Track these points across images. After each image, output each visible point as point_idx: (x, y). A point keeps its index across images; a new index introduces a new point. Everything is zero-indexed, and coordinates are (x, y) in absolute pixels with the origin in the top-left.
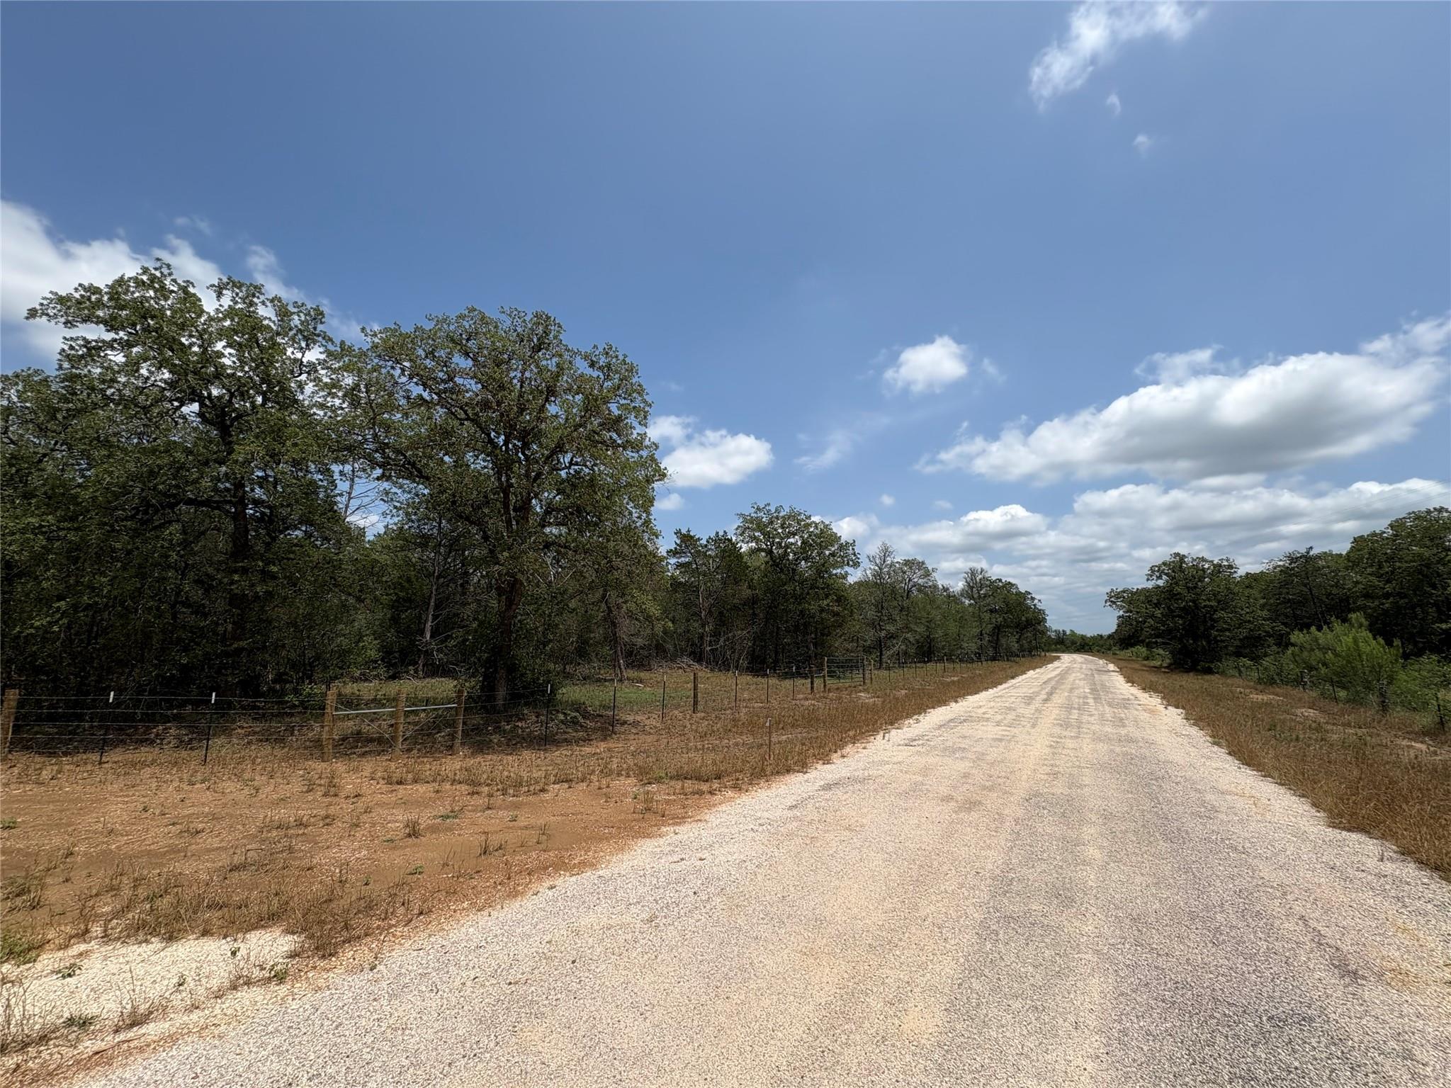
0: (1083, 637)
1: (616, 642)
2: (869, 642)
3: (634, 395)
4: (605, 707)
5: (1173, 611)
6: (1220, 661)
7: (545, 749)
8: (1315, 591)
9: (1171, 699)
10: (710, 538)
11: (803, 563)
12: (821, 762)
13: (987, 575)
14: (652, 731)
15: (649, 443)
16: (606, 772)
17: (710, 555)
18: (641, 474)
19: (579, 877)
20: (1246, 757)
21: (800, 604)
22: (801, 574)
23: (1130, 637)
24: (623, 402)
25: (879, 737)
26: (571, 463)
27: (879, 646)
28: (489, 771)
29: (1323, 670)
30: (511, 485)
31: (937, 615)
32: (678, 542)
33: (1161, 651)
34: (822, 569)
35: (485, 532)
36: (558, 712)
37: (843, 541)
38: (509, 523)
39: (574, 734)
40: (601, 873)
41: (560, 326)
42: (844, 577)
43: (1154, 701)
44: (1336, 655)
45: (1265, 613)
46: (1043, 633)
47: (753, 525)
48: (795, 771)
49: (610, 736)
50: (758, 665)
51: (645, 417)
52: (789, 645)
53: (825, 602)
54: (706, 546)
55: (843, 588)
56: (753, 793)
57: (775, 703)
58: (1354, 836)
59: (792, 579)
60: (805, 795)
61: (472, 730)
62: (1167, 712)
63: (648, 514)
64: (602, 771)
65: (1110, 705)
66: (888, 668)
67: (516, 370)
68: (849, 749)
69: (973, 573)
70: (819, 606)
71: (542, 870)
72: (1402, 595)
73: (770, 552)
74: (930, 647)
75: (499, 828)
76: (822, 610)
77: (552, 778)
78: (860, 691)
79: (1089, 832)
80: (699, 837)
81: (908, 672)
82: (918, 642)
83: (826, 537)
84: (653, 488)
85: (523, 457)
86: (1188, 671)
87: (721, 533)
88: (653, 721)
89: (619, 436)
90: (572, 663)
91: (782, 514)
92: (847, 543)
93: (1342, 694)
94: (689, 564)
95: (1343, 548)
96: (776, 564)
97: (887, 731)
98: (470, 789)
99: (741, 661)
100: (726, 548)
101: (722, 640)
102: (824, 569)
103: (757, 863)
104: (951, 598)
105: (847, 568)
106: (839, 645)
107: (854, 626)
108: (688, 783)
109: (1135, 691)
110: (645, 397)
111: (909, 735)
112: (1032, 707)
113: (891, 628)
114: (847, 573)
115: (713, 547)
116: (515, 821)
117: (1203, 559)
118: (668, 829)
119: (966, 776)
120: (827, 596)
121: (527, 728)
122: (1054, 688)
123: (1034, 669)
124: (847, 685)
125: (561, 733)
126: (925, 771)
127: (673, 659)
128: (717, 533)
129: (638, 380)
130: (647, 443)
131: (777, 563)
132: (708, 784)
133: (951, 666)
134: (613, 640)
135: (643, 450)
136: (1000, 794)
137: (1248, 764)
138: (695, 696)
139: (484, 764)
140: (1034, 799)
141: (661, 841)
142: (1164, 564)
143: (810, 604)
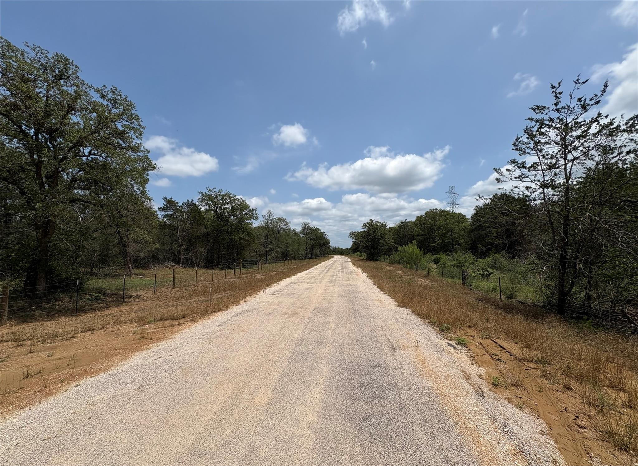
0: (342, 249)
1: (126, 255)
2: (262, 252)
3: (133, 120)
4: (118, 290)
5: (368, 240)
6: (380, 256)
7: (76, 315)
8: (406, 233)
9: (365, 270)
10: (184, 202)
11: (232, 217)
12: (235, 305)
13: (310, 225)
14: (148, 299)
15: (143, 149)
16: (117, 322)
17: (184, 212)
18: (140, 166)
19: (96, 377)
20: (381, 288)
21: (230, 236)
22: (231, 222)
23: (355, 249)
24: (125, 123)
25: (262, 292)
26: (90, 153)
27: (266, 254)
28: (32, 332)
29: (405, 259)
30: (42, 162)
31: (290, 241)
32: (165, 203)
33: (364, 254)
34: (241, 220)
35: (21, 189)
36: (86, 294)
37: (251, 208)
38: (42, 185)
39: (98, 305)
40: (110, 372)
41: (76, 66)
42: (251, 224)
43: (359, 271)
44: (409, 254)
45: (393, 241)
46: (329, 248)
47: (207, 198)
48: (222, 310)
49: (121, 304)
50: (209, 264)
51: (141, 134)
52: (225, 255)
53: (242, 235)
54: (181, 206)
55: (251, 229)
56: (201, 322)
57: (216, 281)
58: (403, 309)
59: (227, 224)
60: (226, 320)
61: (18, 310)
62: (362, 275)
63: (144, 188)
64: (114, 323)
65: (346, 274)
66: (269, 264)
67: (40, 88)
68: (248, 298)
69: (305, 224)
70: (239, 237)
71: (72, 378)
72: (426, 235)
73: (216, 211)
74: (287, 254)
75: (39, 362)
76: (241, 239)
77: (80, 330)
78: (256, 274)
79: (332, 318)
80: (171, 346)
81: (277, 265)
82: (282, 252)
83: (243, 206)
84: (148, 174)
85: (51, 146)
86: (371, 261)
87: (190, 201)
88: (150, 294)
89: (124, 142)
90: (96, 267)
91: (222, 193)
92: (253, 209)
93: (408, 266)
94: (172, 215)
95: (414, 220)
96: (218, 217)
97: (265, 289)
98: (16, 344)
99: (201, 263)
100: (193, 209)
101: (191, 253)
102: (242, 220)
103: (199, 352)
104: (296, 234)
105: (252, 220)
106: (248, 254)
107: (254, 246)
108: (167, 323)
109: (355, 268)
110: (140, 123)
111: (273, 290)
112: (321, 276)
113: (271, 246)
114: (252, 222)
115: (186, 207)
116: (52, 356)
117: (378, 222)
118: (153, 345)
119: (293, 304)
120: (243, 232)
121: (63, 305)
122: (330, 268)
123: (324, 261)
124: (251, 271)
125: (88, 305)
126: (278, 304)
127: (163, 263)
128: (188, 200)
129: (135, 112)
130: (142, 148)
131: (220, 217)
132: (178, 321)
133: (294, 261)
134: (125, 254)
135: (139, 152)
136: (305, 309)
137: (381, 290)
138: (174, 280)
139: (27, 329)
140: (316, 309)
141: (149, 351)
142: (367, 223)
143: (235, 236)
